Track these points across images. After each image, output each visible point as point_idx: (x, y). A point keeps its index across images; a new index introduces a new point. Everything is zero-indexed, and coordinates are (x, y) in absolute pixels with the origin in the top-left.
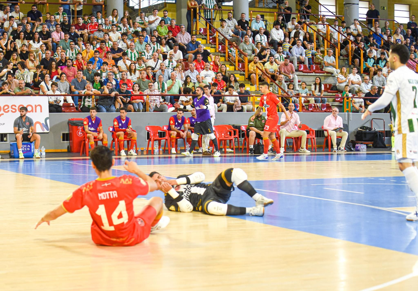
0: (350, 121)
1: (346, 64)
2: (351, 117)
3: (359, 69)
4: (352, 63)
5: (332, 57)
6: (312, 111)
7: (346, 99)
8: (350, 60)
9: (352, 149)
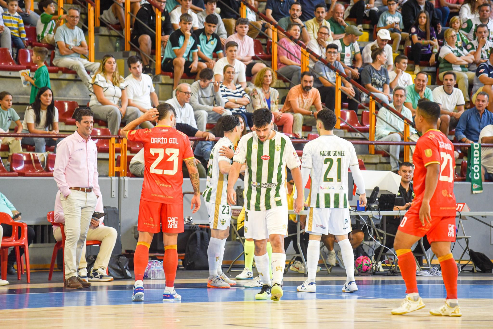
0: (123, 201)
1: (116, 49)
2: (126, 189)
3: (150, 61)
4: (132, 46)
5: (77, 30)
6: (21, 174)
7: (113, 140)
8: (128, 38)
9: (128, 273)
